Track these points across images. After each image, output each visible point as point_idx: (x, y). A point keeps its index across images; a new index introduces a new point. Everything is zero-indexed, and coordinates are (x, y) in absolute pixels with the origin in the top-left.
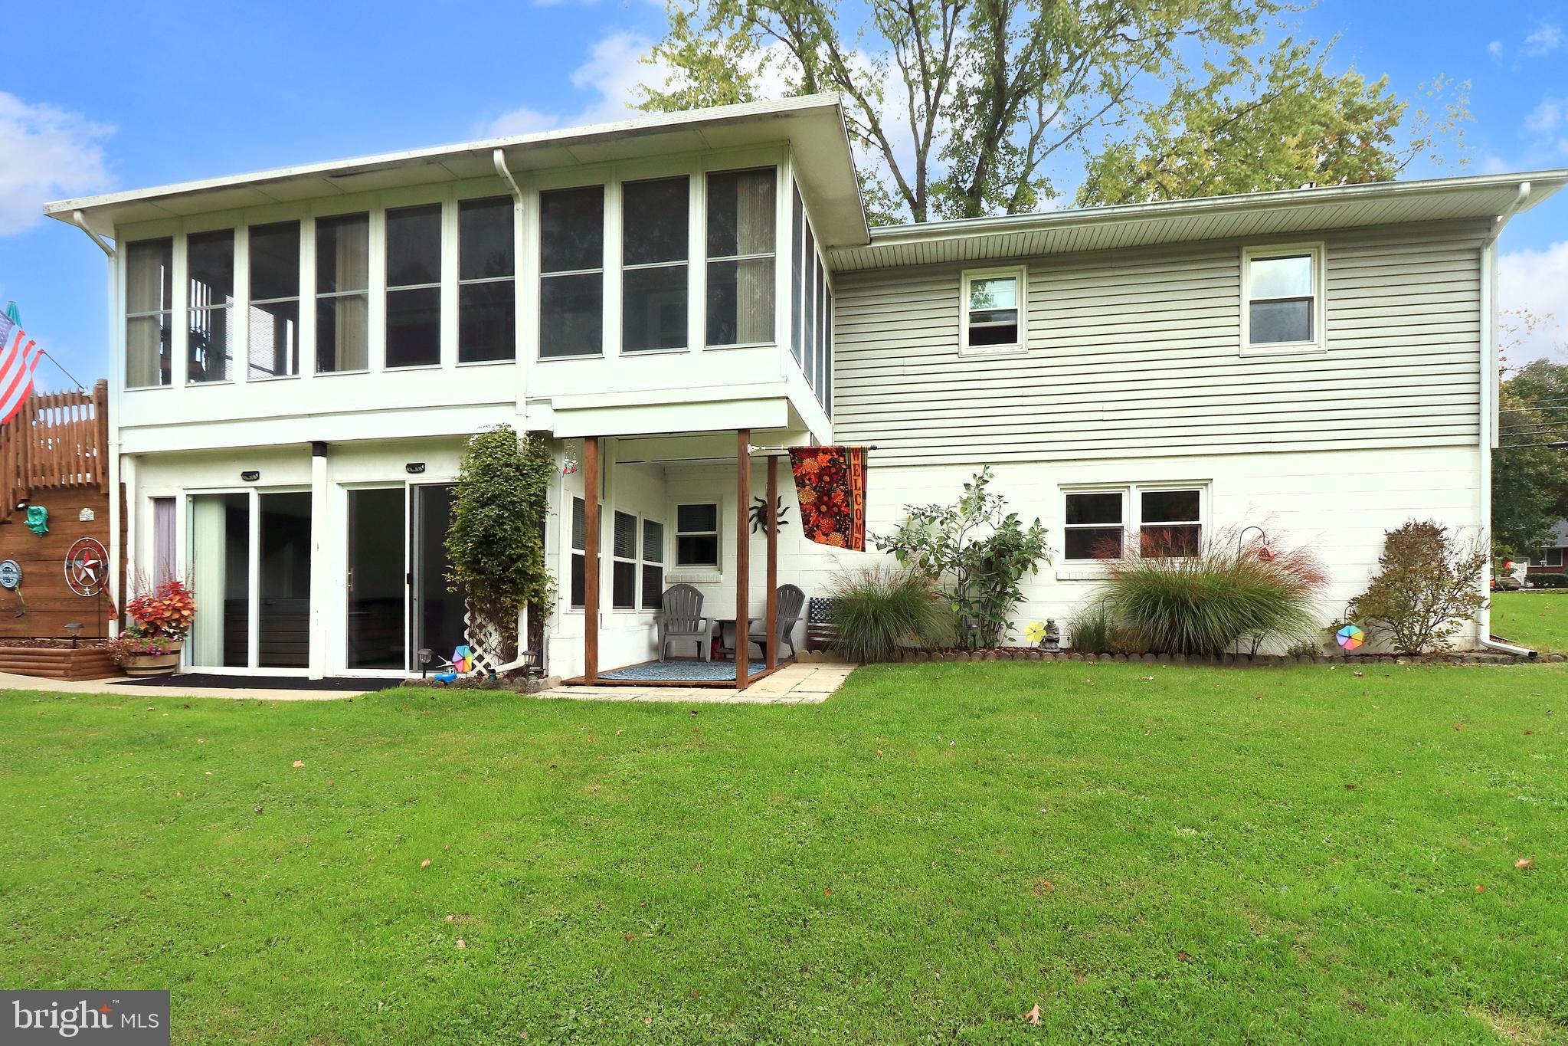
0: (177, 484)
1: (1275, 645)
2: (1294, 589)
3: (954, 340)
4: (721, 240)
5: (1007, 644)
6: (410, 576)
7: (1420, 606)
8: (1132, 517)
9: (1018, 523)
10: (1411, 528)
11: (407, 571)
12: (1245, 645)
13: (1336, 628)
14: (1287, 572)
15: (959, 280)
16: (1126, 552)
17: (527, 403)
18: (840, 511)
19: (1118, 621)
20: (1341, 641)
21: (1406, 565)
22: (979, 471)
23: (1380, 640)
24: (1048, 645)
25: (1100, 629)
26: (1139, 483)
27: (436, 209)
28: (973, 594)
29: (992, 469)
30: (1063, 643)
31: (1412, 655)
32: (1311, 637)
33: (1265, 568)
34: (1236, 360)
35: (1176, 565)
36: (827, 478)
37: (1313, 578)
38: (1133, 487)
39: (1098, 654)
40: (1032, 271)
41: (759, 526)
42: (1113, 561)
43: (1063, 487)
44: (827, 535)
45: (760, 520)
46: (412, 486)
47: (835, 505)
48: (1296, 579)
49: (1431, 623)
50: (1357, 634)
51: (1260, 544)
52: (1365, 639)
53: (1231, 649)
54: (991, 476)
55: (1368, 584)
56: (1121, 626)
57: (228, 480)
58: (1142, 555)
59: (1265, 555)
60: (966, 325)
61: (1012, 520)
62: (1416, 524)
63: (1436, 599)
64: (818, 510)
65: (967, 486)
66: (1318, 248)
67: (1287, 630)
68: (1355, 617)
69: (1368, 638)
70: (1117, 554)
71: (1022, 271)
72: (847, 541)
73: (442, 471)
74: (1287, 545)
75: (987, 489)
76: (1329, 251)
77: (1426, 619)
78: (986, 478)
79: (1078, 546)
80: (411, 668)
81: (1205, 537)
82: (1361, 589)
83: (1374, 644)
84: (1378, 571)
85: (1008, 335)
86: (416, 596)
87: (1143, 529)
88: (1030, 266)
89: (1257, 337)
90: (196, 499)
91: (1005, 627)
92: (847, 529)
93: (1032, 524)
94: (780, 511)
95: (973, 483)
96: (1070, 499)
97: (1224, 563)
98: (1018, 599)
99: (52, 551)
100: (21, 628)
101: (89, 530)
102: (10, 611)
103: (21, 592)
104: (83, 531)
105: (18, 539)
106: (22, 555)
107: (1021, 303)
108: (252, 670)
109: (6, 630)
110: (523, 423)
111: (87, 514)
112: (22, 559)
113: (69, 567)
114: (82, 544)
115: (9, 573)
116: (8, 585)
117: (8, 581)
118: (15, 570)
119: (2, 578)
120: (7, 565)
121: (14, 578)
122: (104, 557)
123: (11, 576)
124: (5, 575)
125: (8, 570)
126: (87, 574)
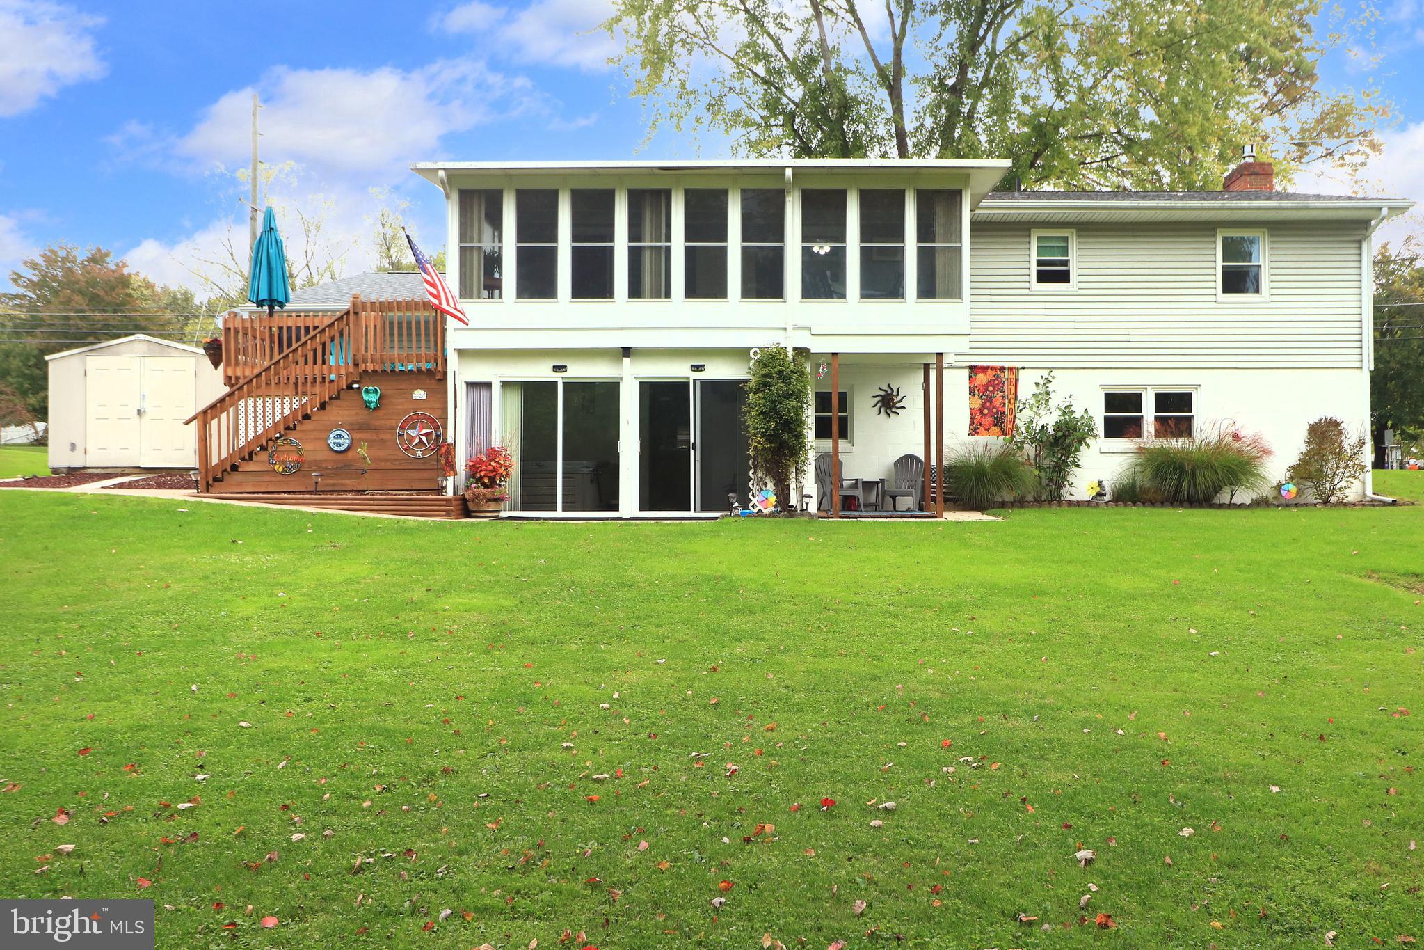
0: (492, 372)
1: (1243, 496)
2: (1254, 458)
3: (1026, 278)
4: (925, 233)
5: (1069, 498)
6: (694, 444)
7: (1329, 472)
8: (1148, 411)
9: (1073, 412)
10: (1323, 421)
11: (692, 441)
12: (1225, 497)
13: (1279, 487)
14: (1249, 448)
15: (1029, 236)
16: (1145, 433)
17: (794, 329)
19: (1143, 480)
20: (1284, 493)
21: (1320, 444)
22: (1045, 373)
23: (1307, 494)
24: (1099, 498)
25: (1133, 485)
26: (1154, 387)
27: (725, 192)
28: (1046, 462)
29: (1054, 373)
30: (1107, 498)
31: (1326, 502)
32: (1266, 491)
33: (1237, 445)
34: (1214, 305)
35: (1178, 443)
36: (991, 389)
37: (1266, 452)
38: (1149, 388)
39: (1134, 504)
40: (1080, 233)
41: (883, 409)
42: (1137, 440)
43: (1103, 387)
44: (988, 430)
45: (883, 405)
46: (695, 381)
48: (1255, 453)
49: (1336, 483)
50: (1293, 488)
51: (1232, 429)
52: (1298, 493)
53: (1216, 501)
54: (1053, 377)
55: (1298, 457)
56: (1147, 484)
57: (540, 371)
58: (1156, 436)
59: (1236, 437)
60: (1034, 268)
61: (1068, 411)
62: (1326, 419)
63: (1338, 467)
65: (1037, 384)
66: (1264, 233)
67: (1252, 486)
68: (1291, 478)
69: (1299, 493)
70: (1139, 434)
71: (1073, 233)
72: (1005, 431)
73: (719, 371)
74: (1247, 432)
75: (1051, 387)
76: (1271, 236)
77: (1333, 480)
78: (1050, 379)
79: (1114, 429)
80: (695, 510)
81: (1196, 424)
82: (1294, 461)
83: (1303, 497)
84: (1304, 448)
85: (1064, 277)
86: (698, 457)
87: (1156, 418)
88: (1078, 230)
89: (1227, 289)
90: (506, 385)
91: (1067, 486)
92: (1002, 423)
93: (1082, 413)
94: (899, 398)
95: (1041, 382)
96: (1108, 396)
97: (1209, 443)
98: (1078, 466)
99: (383, 422)
100: (350, 483)
101: (422, 407)
102: (336, 469)
103: (350, 454)
104: (415, 406)
105: (346, 412)
106: (352, 424)
107: (1073, 255)
108: (559, 513)
109: (333, 485)
110: (791, 342)
111: (419, 394)
112: (353, 428)
113: (401, 435)
114: (415, 417)
115: (340, 439)
116: (338, 449)
117: (339, 444)
118: (346, 437)
119: (331, 441)
120: (339, 433)
121: (345, 443)
122: (437, 428)
123: (341, 441)
124: (336, 441)
125: (339, 436)
126: (421, 440)
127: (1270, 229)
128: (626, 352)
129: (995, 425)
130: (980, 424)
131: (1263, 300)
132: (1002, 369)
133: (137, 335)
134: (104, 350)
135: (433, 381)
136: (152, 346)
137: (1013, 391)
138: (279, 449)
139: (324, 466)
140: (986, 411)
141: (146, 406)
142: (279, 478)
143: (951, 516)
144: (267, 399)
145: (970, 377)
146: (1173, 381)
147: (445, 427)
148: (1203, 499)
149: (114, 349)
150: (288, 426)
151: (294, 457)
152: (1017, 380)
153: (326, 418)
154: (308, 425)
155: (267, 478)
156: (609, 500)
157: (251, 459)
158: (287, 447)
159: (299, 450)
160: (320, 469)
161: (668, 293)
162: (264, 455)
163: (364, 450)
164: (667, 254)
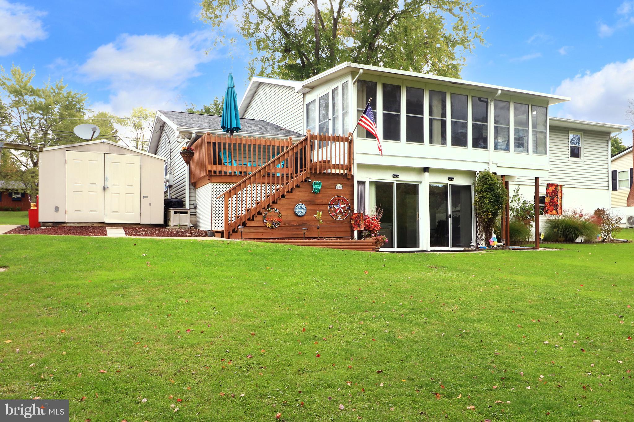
0: (367, 176)
11: (449, 214)
17: (492, 163)
18: (555, 204)
22: (517, 186)
34: (568, 162)
36: (553, 194)
44: (551, 212)
46: (450, 185)
47: (554, 202)
51: (579, 212)
53: (576, 241)
57: (386, 177)
59: (581, 215)
64: (550, 204)
65: (514, 191)
72: (558, 213)
73: (460, 181)
75: (520, 193)
76: (584, 135)
78: (519, 189)
80: (451, 247)
89: (572, 156)
90: (371, 183)
92: (557, 209)
95: (516, 190)
99: (321, 200)
100: (308, 233)
101: (340, 193)
102: (299, 226)
103: (305, 218)
104: (337, 193)
105: (303, 194)
106: (306, 201)
108: (396, 249)
109: (297, 234)
111: (339, 186)
112: (308, 203)
113: (330, 208)
114: (337, 198)
116: (300, 215)
117: (301, 212)
118: (305, 208)
119: (297, 210)
120: (301, 206)
121: (304, 212)
122: (347, 204)
123: (302, 210)
124: (299, 210)
125: (301, 208)
126: (341, 211)
127: (584, 133)
128: (426, 170)
129: (554, 210)
130: (549, 209)
131: (581, 161)
132: (557, 186)
133: (102, 140)
134: (79, 148)
135: (345, 180)
136: (112, 147)
137: (561, 195)
138: (269, 214)
139: (292, 224)
140: (551, 204)
141: (108, 184)
142: (269, 230)
144: (263, 185)
145: (547, 188)
147: (353, 203)
148: (570, 240)
149: (86, 147)
150: (274, 201)
151: (276, 219)
152: (562, 190)
153: (292, 197)
154: (283, 201)
155: (262, 231)
157: (253, 220)
158: (273, 213)
159: (279, 215)
160: (290, 225)
161: (444, 142)
162: (259, 218)
163: (319, 215)
164: (444, 123)
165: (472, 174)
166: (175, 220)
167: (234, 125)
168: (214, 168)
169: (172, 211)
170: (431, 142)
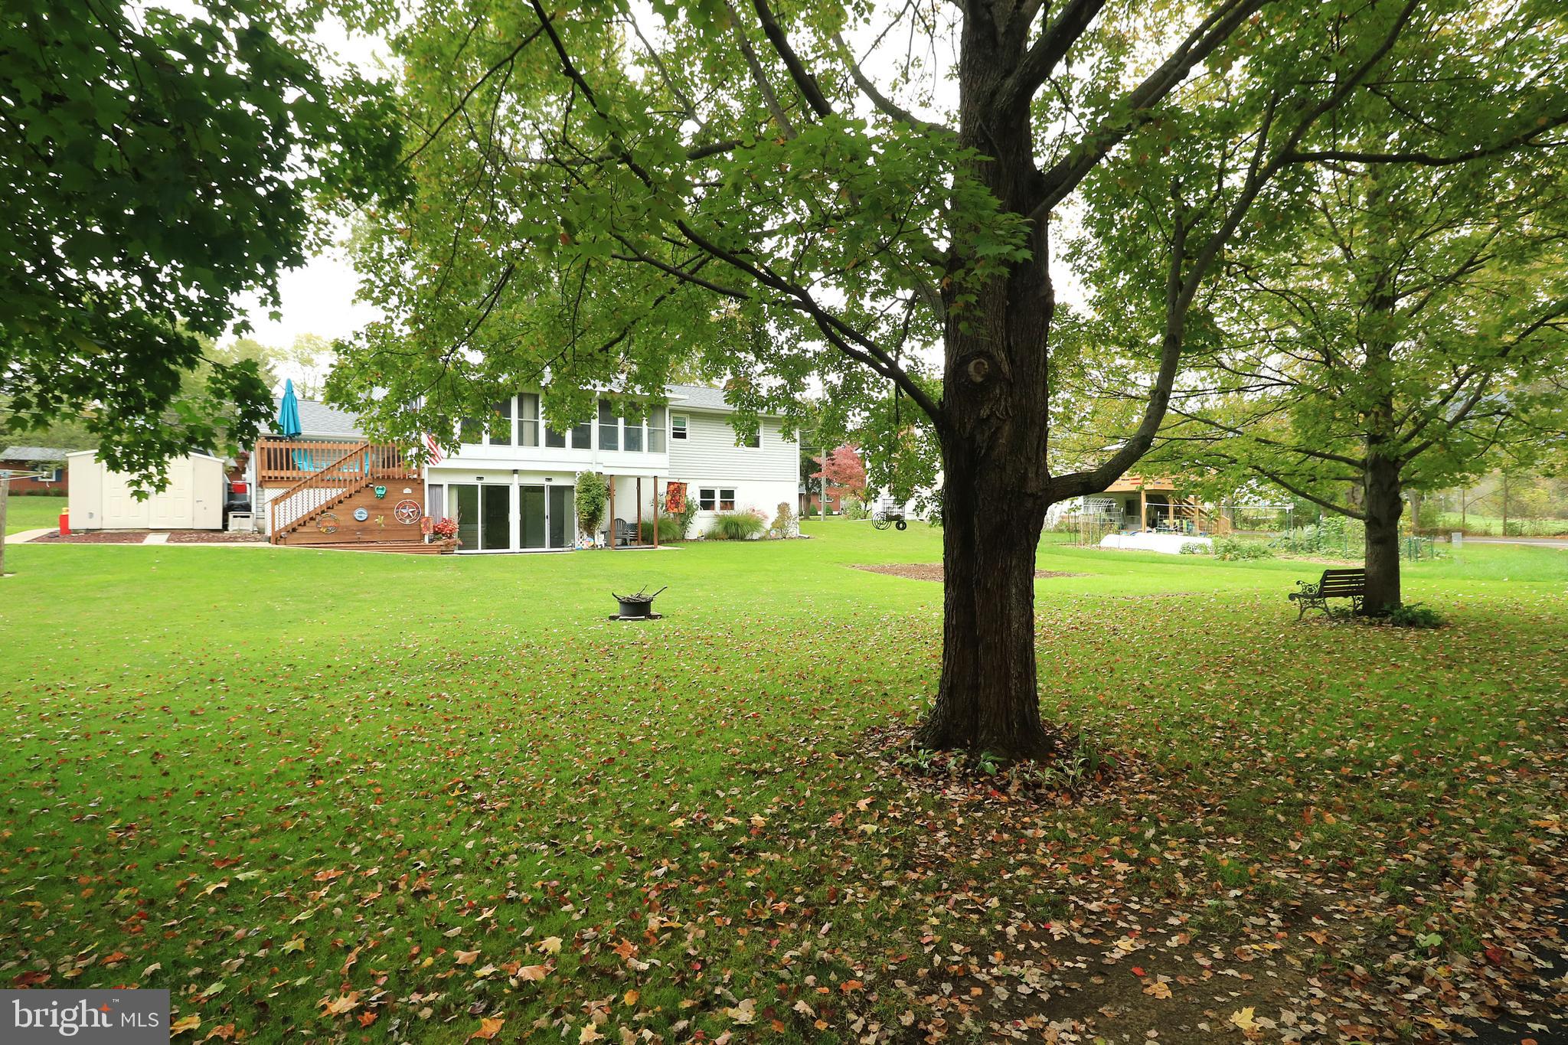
0: (445, 480)
1: (756, 536)
2: (759, 519)
5: (689, 537)
6: (547, 516)
7: (785, 525)
8: (717, 499)
10: (782, 503)
11: (546, 514)
12: (749, 536)
13: (769, 531)
14: (757, 514)
16: (717, 508)
17: (595, 463)
19: (717, 529)
20: (771, 533)
21: (782, 513)
23: (779, 534)
24: (701, 537)
26: (718, 487)
30: (704, 537)
31: (786, 538)
32: (765, 533)
33: (753, 513)
35: (729, 513)
37: (763, 516)
39: (716, 539)
40: (690, 416)
42: (714, 511)
43: (699, 487)
46: (548, 485)
48: (759, 516)
49: (789, 530)
50: (774, 531)
51: (750, 506)
52: (776, 533)
53: (746, 537)
55: (775, 518)
56: (720, 531)
57: (470, 480)
58: (721, 509)
59: (753, 510)
60: (675, 432)
63: (788, 522)
67: (759, 531)
68: (773, 527)
70: (714, 508)
71: (688, 416)
73: (558, 482)
77: (786, 528)
79: (705, 506)
80: (547, 547)
81: (736, 504)
82: (773, 520)
83: (777, 536)
84: (777, 514)
85: (683, 436)
87: (721, 501)
90: (450, 486)
91: (688, 532)
93: (693, 498)
96: (701, 491)
97: (741, 512)
98: (692, 523)
99: (385, 505)
100: (368, 538)
101: (407, 497)
102: (360, 530)
103: (368, 522)
104: (404, 497)
105: (365, 499)
106: (368, 506)
107: (687, 427)
108: (480, 551)
109: (358, 539)
110: (594, 470)
111: (407, 491)
112: (369, 508)
113: (397, 512)
114: (403, 502)
115: (361, 514)
116: (360, 519)
117: (360, 517)
118: (366, 512)
119: (356, 516)
120: (360, 510)
121: (364, 516)
122: (416, 508)
124: (359, 515)
125: (360, 512)
126: (408, 514)
128: (515, 471)
135: (415, 483)
138: (324, 519)
139: (352, 528)
142: (324, 535)
143: (660, 548)
146: (727, 485)
147: (423, 507)
150: (329, 506)
151: (333, 524)
153: (352, 502)
154: (342, 506)
155: (316, 536)
156: (505, 544)
157: (305, 525)
158: (328, 519)
159: (336, 520)
160: (349, 530)
161: (536, 444)
162: (313, 523)
163: (380, 520)
164: (536, 425)
165: (572, 474)
166: (235, 524)
167: (292, 431)
168: (271, 473)
169: (231, 515)
170: (521, 443)
